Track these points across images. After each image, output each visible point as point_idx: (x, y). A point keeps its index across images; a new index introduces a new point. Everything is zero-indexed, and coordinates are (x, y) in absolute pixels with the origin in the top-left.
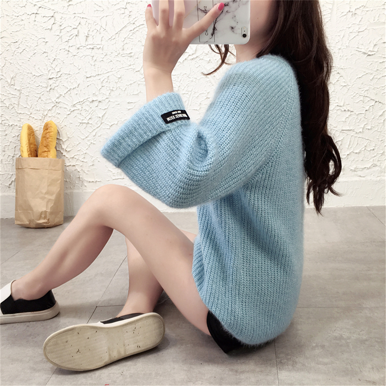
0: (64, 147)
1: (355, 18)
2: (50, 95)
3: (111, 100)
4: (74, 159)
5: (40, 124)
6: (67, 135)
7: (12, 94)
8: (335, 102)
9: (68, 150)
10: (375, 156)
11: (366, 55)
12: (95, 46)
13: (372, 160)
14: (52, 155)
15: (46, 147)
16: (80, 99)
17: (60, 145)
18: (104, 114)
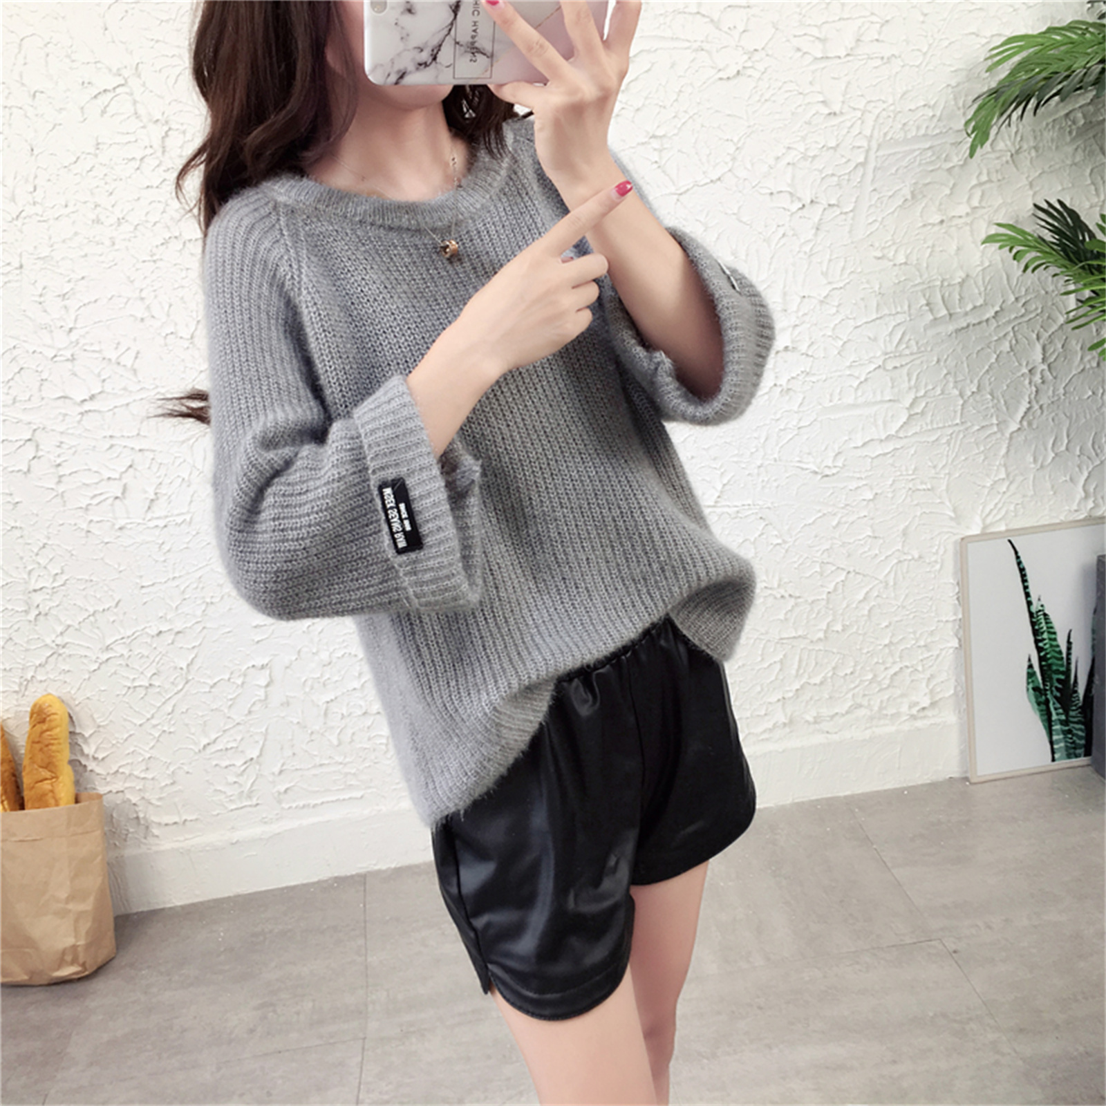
0: (89, 749)
1: (787, 397)
2: (37, 628)
3: (208, 625)
4: (119, 775)
5: (15, 702)
6: (94, 720)
9: (100, 757)
10: (855, 687)
11: (819, 477)
13: (850, 695)
14: (65, 787)
15: (46, 768)
16: (122, 631)
17: (77, 748)
18: (193, 659)
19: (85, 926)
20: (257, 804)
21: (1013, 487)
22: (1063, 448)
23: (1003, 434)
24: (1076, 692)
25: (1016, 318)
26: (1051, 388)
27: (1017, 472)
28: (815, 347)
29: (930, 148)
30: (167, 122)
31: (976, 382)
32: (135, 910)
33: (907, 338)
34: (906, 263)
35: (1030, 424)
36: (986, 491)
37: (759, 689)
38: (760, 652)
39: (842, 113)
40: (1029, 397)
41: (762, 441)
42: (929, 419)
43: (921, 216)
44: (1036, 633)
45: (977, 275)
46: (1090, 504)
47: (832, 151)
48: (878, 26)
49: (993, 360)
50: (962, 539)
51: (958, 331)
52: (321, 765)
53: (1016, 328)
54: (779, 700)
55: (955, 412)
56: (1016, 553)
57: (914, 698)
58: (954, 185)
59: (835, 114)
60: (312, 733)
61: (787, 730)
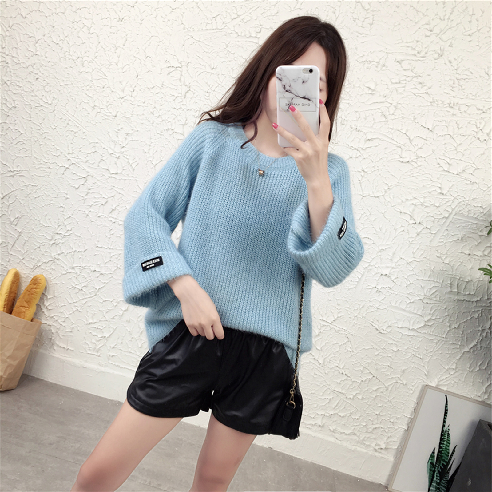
0: (47, 303)
1: (378, 294)
2: (51, 248)
3: (114, 277)
4: (52, 319)
5: (29, 272)
6: (54, 293)
7: (10, 233)
8: (336, 362)
9: (49, 308)
10: (357, 426)
11: (378, 332)
12: (118, 221)
13: (353, 428)
14: (30, 313)
15: (27, 302)
16: (81, 263)
17: (43, 300)
18: (102, 288)
19: (9, 371)
20: (99, 356)
21: (457, 374)
22: (484, 368)
23: (461, 350)
24: (448, 473)
25: (485, 306)
26: (489, 341)
27: (461, 368)
28: (398, 279)
29: (476, 224)
30: (190, 87)
31: (458, 324)
32: (32, 375)
33: (437, 293)
34: (448, 264)
35: (474, 352)
36: (445, 370)
37: (316, 406)
38: (323, 391)
39: (446, 195)
40: (478, 340)
41: (361, 307)
42: (432, 330)
43: (462, 248)
44: (442, 439)
45: (476, 282)
46: (486, 397)
47: (436, 207)
48: (474, 169)
49: (469, 319)
50: (426, 385)
51: (458, 300)
52: (130, 352)
53: (483, 310)
54: (322, 415)
55: (445, 332)
56: (447, 402)
57: (379, 442)
58: (480, 242)
59: (443, 194)
60: (133, 338)
61: (320, 428)
